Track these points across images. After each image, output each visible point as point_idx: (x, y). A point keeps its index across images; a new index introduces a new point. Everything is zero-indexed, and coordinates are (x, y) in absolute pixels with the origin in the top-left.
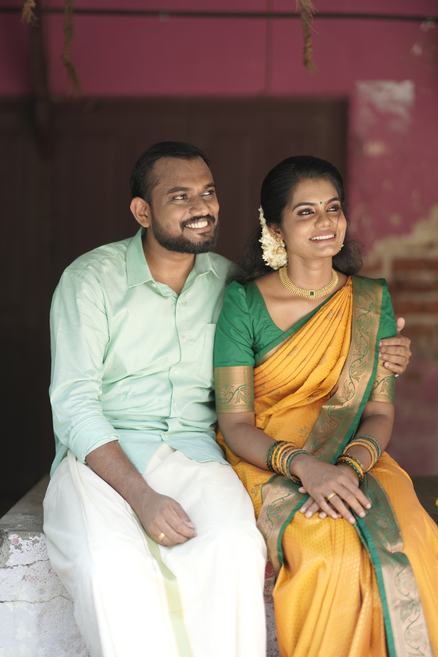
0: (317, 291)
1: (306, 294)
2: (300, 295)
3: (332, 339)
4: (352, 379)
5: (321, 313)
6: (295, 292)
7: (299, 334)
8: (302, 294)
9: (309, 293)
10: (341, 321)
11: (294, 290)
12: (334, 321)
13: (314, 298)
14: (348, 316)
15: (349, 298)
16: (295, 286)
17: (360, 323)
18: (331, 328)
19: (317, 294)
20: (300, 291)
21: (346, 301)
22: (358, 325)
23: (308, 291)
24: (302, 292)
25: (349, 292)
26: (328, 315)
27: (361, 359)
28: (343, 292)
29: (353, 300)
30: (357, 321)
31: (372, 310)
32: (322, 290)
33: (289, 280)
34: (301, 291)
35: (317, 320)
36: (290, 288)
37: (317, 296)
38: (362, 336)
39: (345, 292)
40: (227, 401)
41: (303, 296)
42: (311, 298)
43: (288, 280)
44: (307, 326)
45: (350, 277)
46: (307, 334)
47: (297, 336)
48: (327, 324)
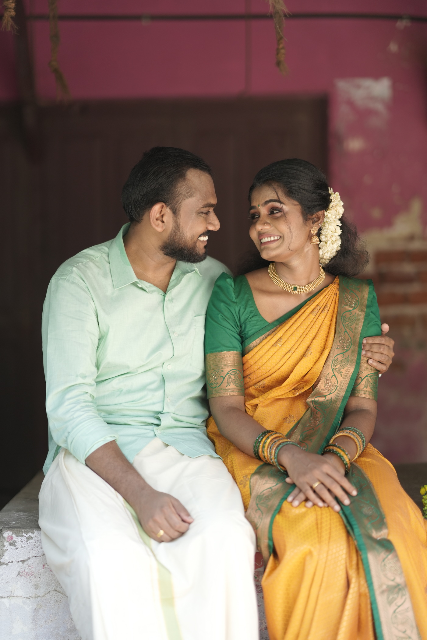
0: (301, 287)
1: (289, 289)
2: (284, 289)
3: (317, 333)
4: (335, 372)
5: (307, 307)
7: (284, 326)
8: (286, 287)
9: (292, 288)
10: (326, 316)
12: (319, 315)
13: (297, 293)
14: (333, 312)
15: (335, 295)
16: (280, 279)
17: (344, 319)
18: (317, 323)
19: (301, 290)
20: (284, 285)
21: (333, 297)
22: (342, 321)
23: (292, 286)
25: (335, 289)
26: (314, 309)
27: (344, 354)
28: (329, 289)
29: (339, 297)
30: (342, 317)
31: (357, 307)
32: (306, 286)
35: (303, 313)
36: (275, 280)
38: (346, 331)
39: (332, 289)
40: (218, 385)
41: (286, 290)
42: (294, 293)
43: (276, 276)
44: (292, 319)
45: (337, 278)
46: (292, 326)
47: (282, 328)
48: (312, 319)
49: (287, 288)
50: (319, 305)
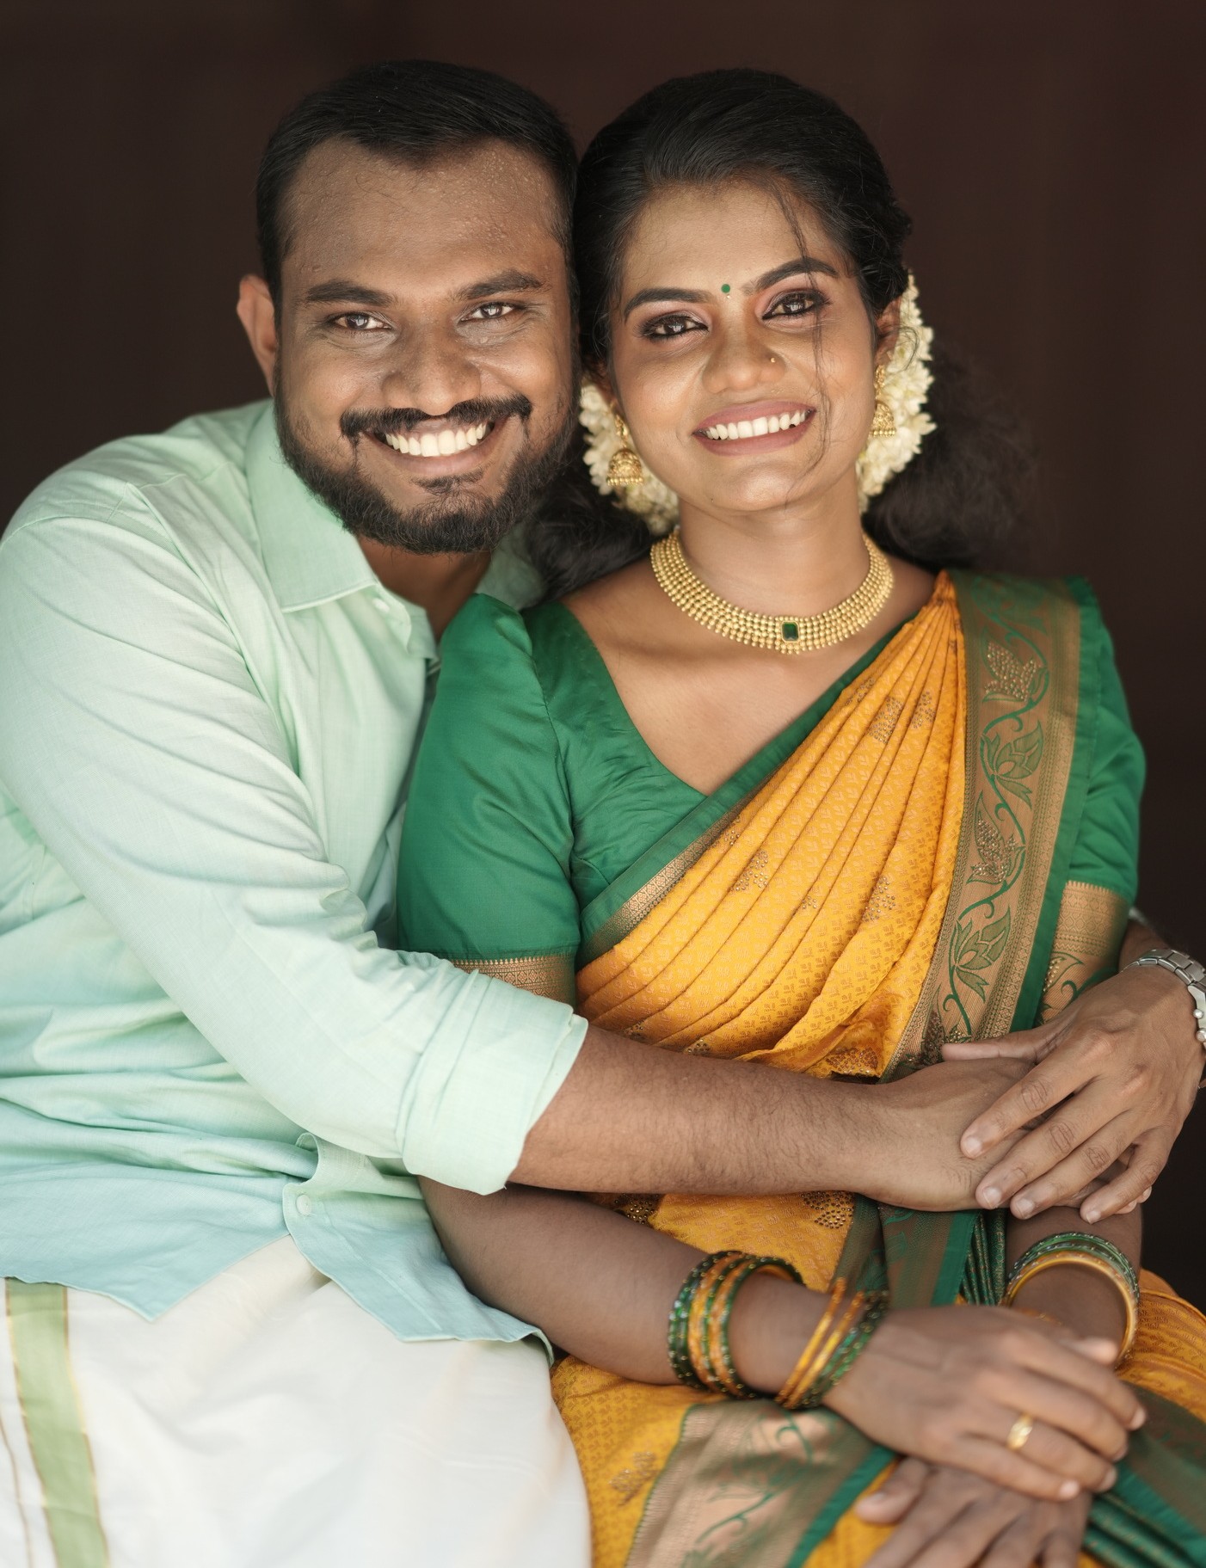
0: (811, 621)
1: (764, 634)
2: (743, 639)
3: (903, 814)
4: (958, 982)
5: (847, 710)
6: (719, 626)
7: (767, 800)
8: (750, 631)
9: (777, 630)
10: (929, 739)
11: (716, 617)
12: (902, 740)
13: (801, 650)
14: (954, 722)
15: (951, 650)
16: (720, 602)
17: (993, 750)
18: (897, 770)
19: (812, 633)
20: (742, 623)
21: (943, 659)
22: (986, 759)
23: (775, 621)
24: (749, 625)
25: (947, 626)
26: (875, 716)
27: (995, 901)
28: (924, 627)
29: (966, 656)
30: (983, 742)
31: (1041, 697)
32: (829, 615)
33: (695, 581)
34: (745, 620)
35: (834, 738)
36: (699, 610)
37: (813, 639)
38: (1005, 805)
39: (934, 625)
41: (755, 639)
42: (787, 650)
43: (690, 581)
44: (796, 767)
45: (943, 575)
46: (798, 797)
47: (758, 810)
48: (876, 756)
49: (757, 633)
50: (892, 695)
